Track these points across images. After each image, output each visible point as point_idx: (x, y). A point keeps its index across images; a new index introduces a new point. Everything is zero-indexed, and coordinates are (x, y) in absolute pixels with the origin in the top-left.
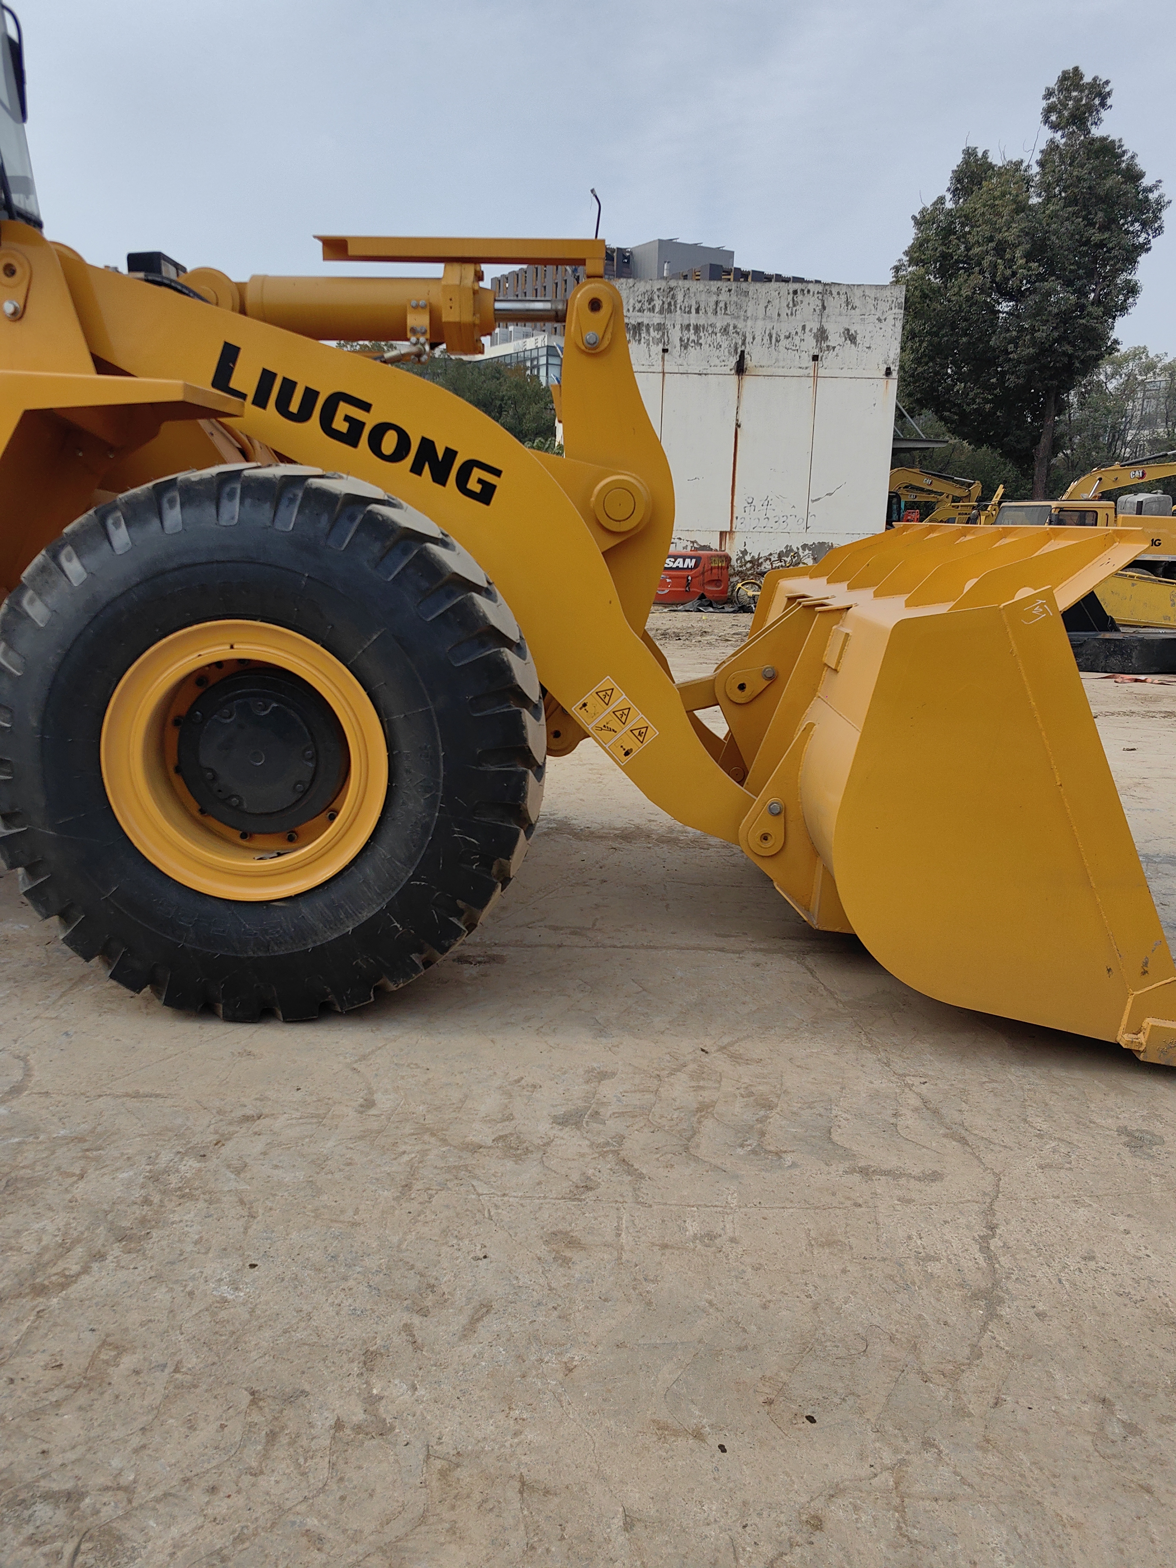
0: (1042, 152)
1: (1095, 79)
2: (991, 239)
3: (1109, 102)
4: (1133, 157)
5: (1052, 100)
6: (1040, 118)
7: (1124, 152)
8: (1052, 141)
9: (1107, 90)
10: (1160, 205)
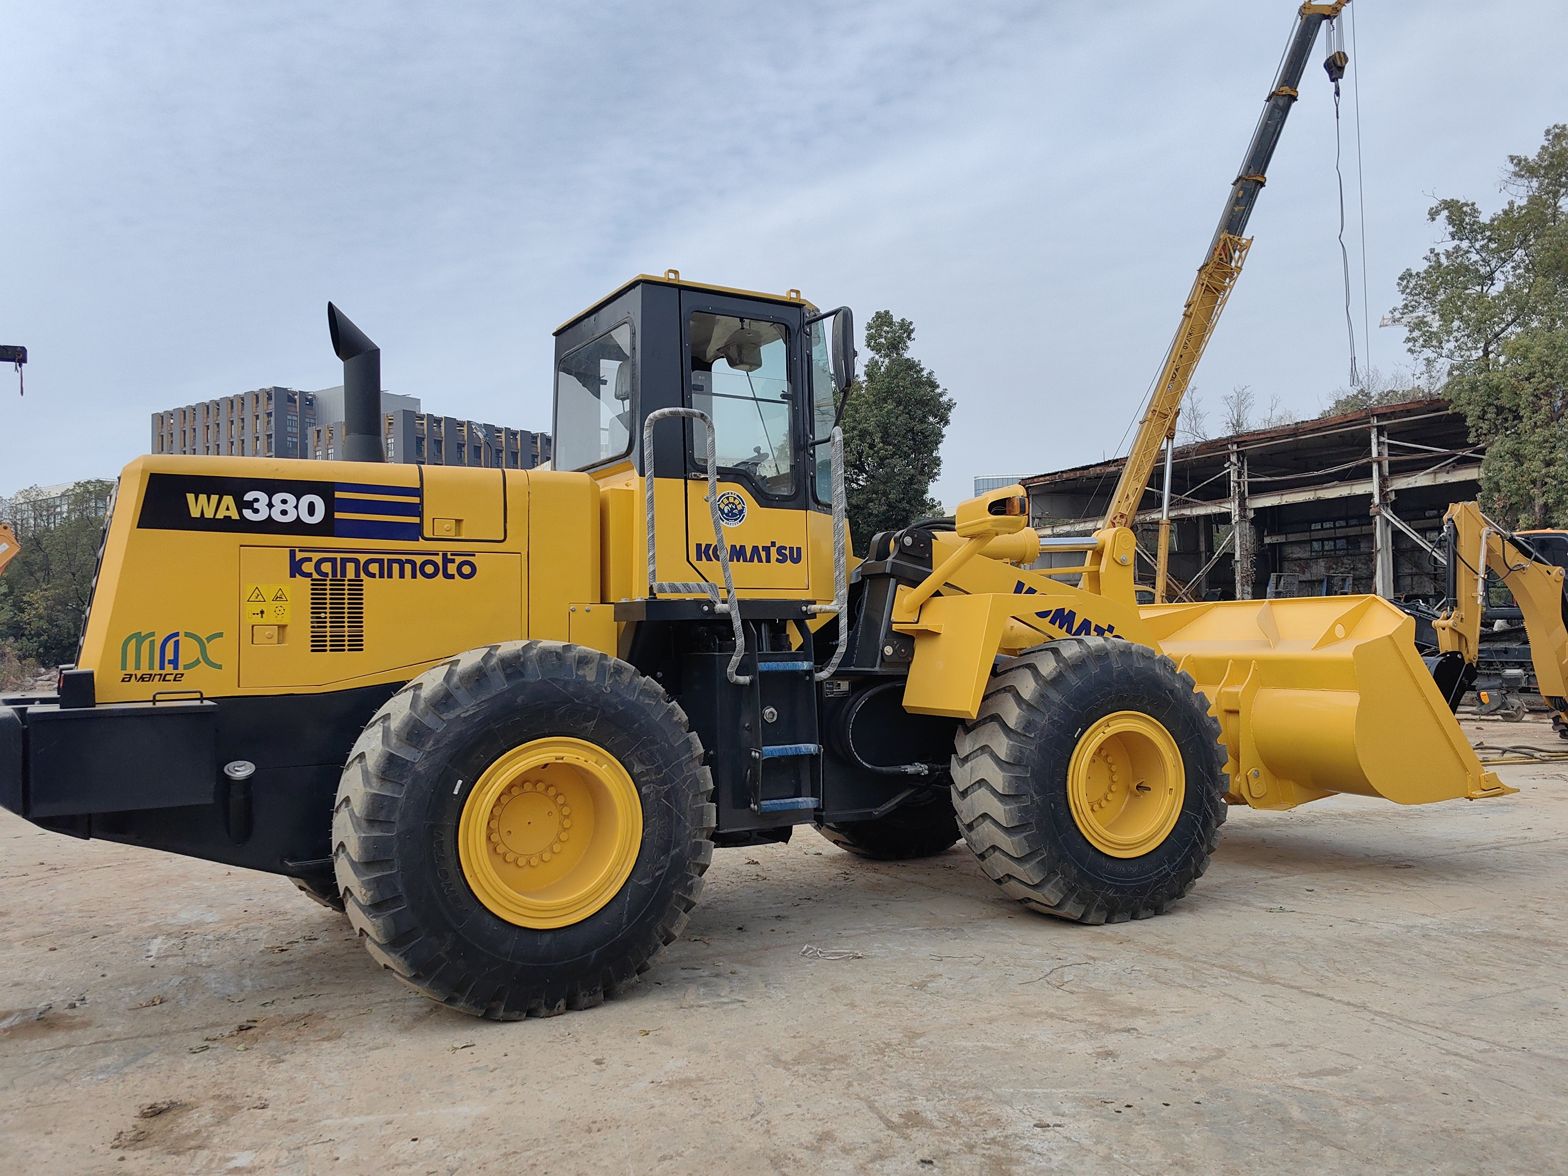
0: (866, 366)
1: (903, 320)
2: (854, 428)
3: (913, 336)
4: (930, 373)
5: (872, 331)
6: (865, 343)
7: (922, 370)
8: (873, 358)
9: (911, 328)
10: (949, 407)
